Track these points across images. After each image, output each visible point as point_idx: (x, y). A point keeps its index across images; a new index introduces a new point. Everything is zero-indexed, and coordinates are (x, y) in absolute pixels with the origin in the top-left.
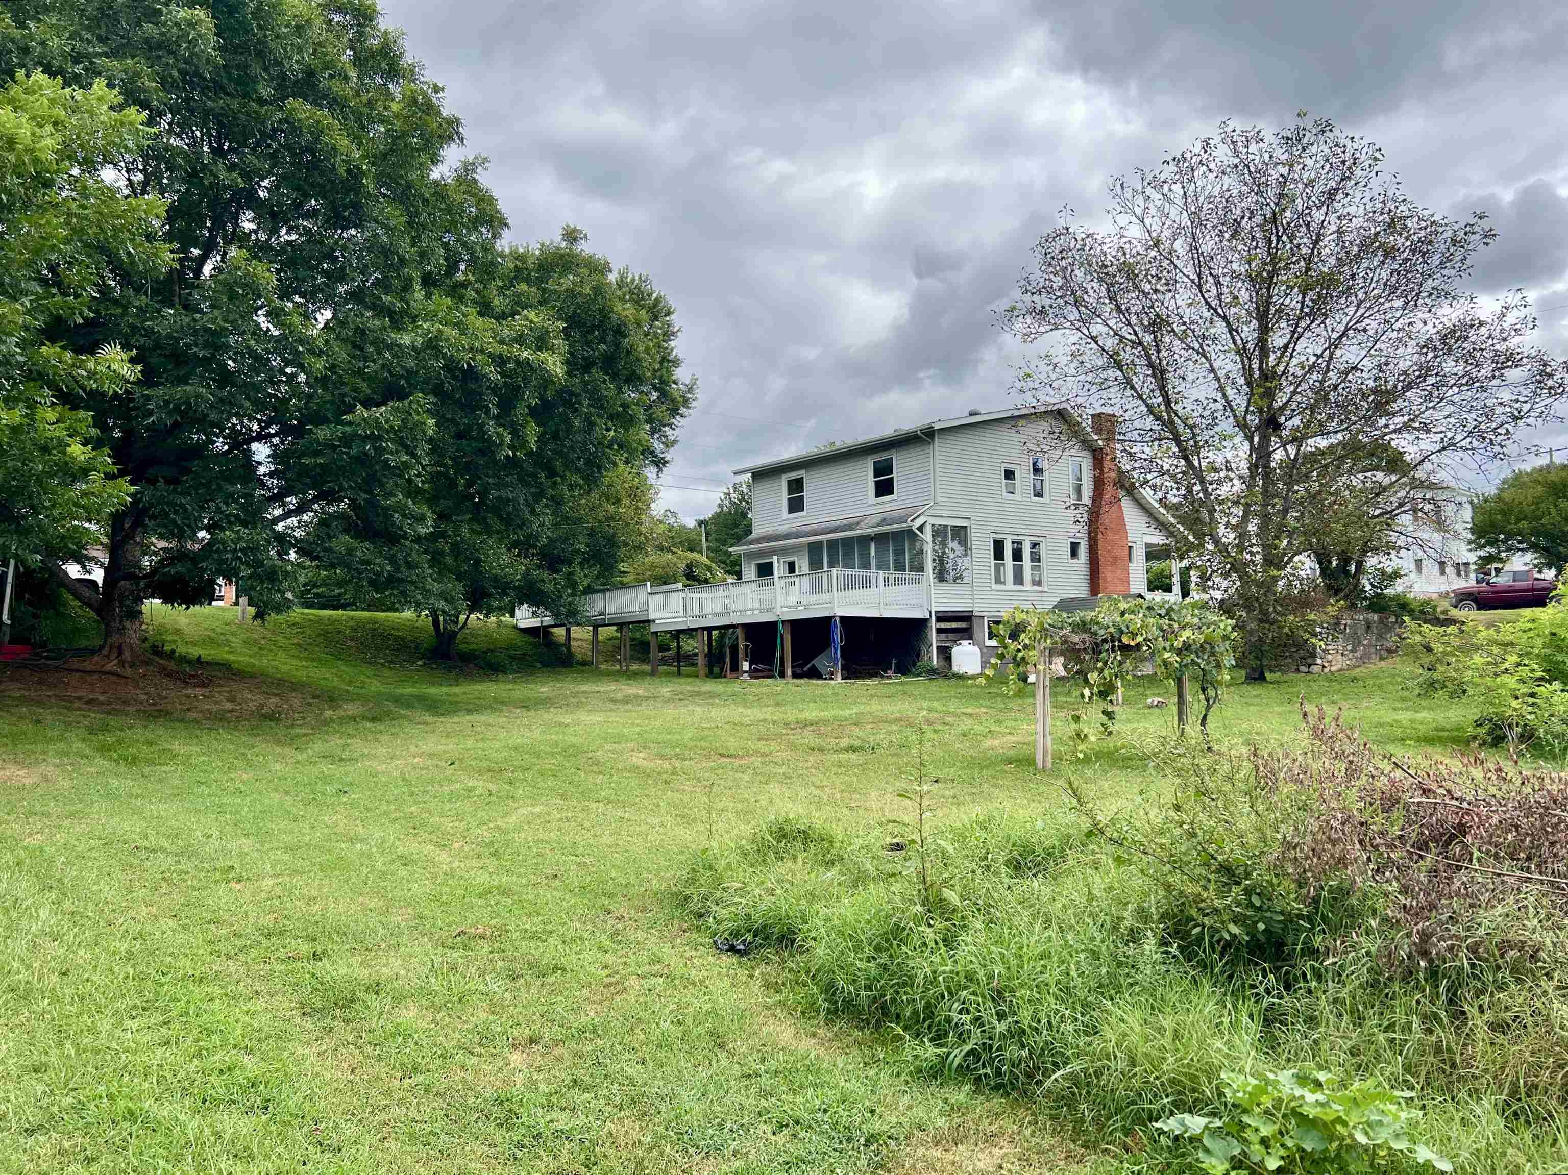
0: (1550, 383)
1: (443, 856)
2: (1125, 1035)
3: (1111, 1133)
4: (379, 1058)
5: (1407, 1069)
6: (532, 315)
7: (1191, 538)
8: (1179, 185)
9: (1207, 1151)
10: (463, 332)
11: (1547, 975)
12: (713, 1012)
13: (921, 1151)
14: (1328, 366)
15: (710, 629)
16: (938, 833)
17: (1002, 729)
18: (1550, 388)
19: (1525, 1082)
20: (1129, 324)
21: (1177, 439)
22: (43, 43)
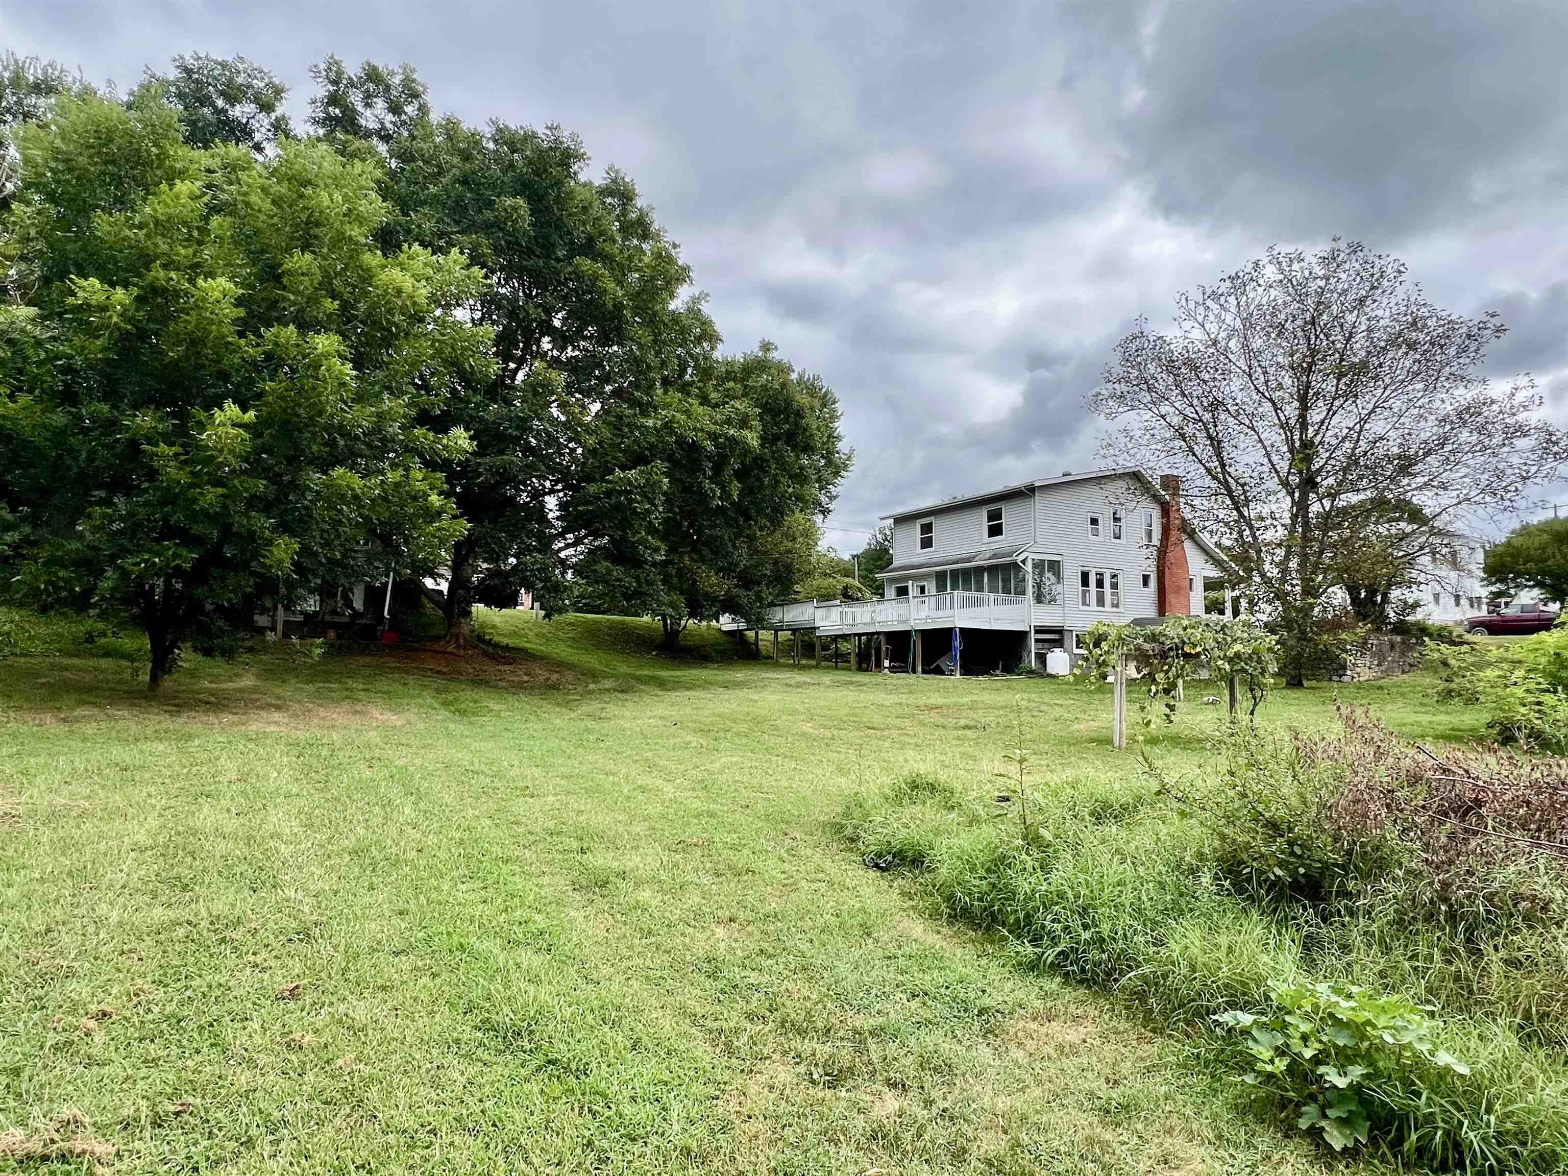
0: (1555, 449)
1: (669, 788)
2: (1187, 948)
3: (1175, 1023)
4: (625, 923)
5: (1429, 990)
6: (737, 405)
7: (1241, 573)
8: (1233, 297)
9: (1255, 1040)
10: (689, 417)
11: (1557, 924)
12: (863, 910)
13: (1021, 1024)
14: (1359, 437)
15: (860, 635)
16: (1035, 788)
17: (1086, 717)
18: (1556, 453)
19: (1537, 1011)
20: (1192, 405)
21: (1230, 493)
22: (419, 226)
